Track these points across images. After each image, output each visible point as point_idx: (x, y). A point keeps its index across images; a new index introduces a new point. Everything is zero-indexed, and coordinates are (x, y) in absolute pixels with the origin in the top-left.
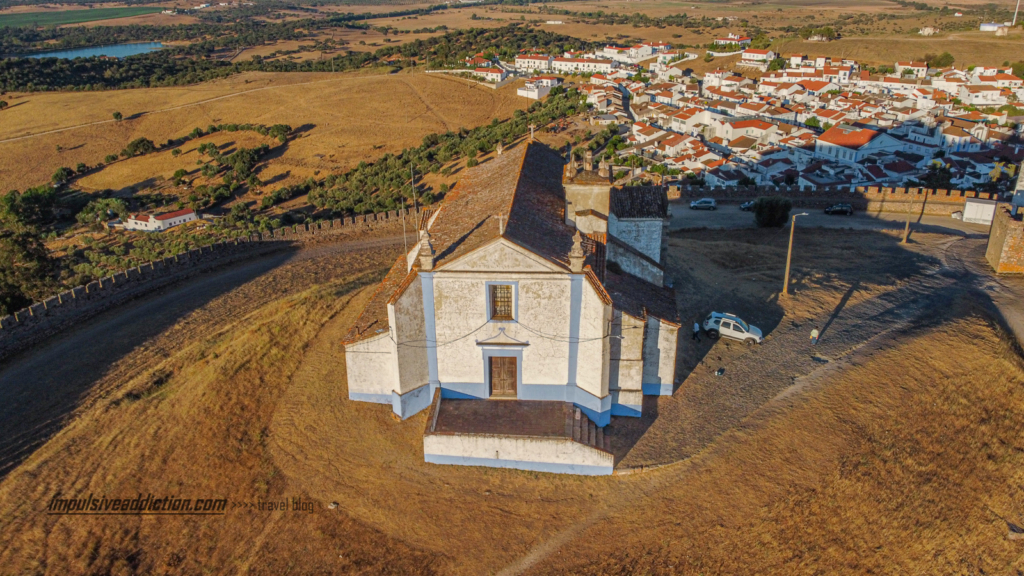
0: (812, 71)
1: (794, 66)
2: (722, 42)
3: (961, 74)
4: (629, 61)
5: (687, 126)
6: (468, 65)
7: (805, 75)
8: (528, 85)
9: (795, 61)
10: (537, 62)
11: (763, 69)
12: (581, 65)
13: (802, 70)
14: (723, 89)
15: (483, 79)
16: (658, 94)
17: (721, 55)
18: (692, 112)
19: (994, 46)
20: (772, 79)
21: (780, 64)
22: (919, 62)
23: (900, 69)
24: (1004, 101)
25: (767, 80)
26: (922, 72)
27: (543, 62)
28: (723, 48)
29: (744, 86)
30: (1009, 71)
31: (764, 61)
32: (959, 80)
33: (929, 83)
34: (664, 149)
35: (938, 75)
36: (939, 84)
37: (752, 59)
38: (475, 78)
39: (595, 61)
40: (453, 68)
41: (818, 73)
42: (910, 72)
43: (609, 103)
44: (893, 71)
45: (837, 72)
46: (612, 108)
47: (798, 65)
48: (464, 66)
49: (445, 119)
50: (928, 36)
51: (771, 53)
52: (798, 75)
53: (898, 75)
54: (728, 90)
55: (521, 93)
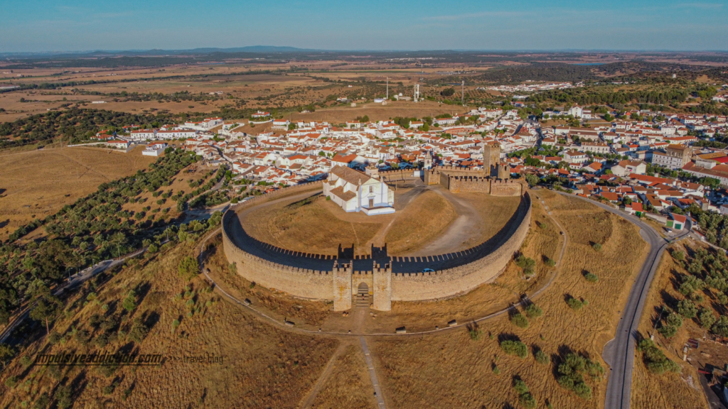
0: (310, 129)
1: (300, 127)
2: (256, 116)
3: (375, 125)
4: (203, 129)
5: (264, 162)
6: (99, 139)
7: (308, 131)
8: (147, 148)
9: (300, 124)
10: (146, 134)
11: (286, 129)
12: (176, 134)
13: (305, 129)
14: (271, 141)
15: (115, 148)
16: (236, 147)
17: (258, 123)
18: (265, 154)
19: (383, 110)
20: (292, 134)
21: (293, 127)
22: (356, 120)
23: (349, 124)
24: (395, 136)
25: (290, 135)
26: (358, 125)
27: (150, 134)
28: (258, 119)
29: (281, 139)
30: (393, 122)
31: (285, 125)
32: (375, 128)
33: (363, 130)
34: (258, 174)
35: (366, 126)
36: (367, 130)
37: (279, 125)
38: (109, 147)
39: (183, 131)
40: (88, 142)
41: (314, 130)
42: (353, 126)
43: (212, 155)
44: (346, 126)
45: (322, 128)
46: (215, 157)
47: (303, 127)
48: (96, 141)
49: (104, 174)
50: (354, 107)
51: (288, 121)
52: (305, 131)
53: (349, 128)
54: (273, 141)
55: (144, 153)
